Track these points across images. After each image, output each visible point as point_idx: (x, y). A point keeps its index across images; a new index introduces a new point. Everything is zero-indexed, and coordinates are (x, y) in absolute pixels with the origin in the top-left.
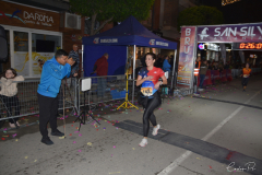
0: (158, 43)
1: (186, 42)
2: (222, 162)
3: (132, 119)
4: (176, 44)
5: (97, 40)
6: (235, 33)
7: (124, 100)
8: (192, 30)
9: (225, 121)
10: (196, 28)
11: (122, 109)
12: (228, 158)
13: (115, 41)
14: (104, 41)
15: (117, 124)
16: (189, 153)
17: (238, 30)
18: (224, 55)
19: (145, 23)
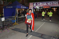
0: (23, 7)
1: (31, 7)
2: (40, 37)
3: (17, 28)
4: (28, 7)
5: (7, 7)
6: (42, 4)
7: (15, 23)
8: (32, 4)
9: (41, 26)
10: (33, 3)
11: (14, 25)
12: (41, 36)
13: (12, 7)
14: (9, 7)
15: (12, 29)
16: (31, 36)
17: (43, 3)
18: (40, 10)
19: (20, 2)
